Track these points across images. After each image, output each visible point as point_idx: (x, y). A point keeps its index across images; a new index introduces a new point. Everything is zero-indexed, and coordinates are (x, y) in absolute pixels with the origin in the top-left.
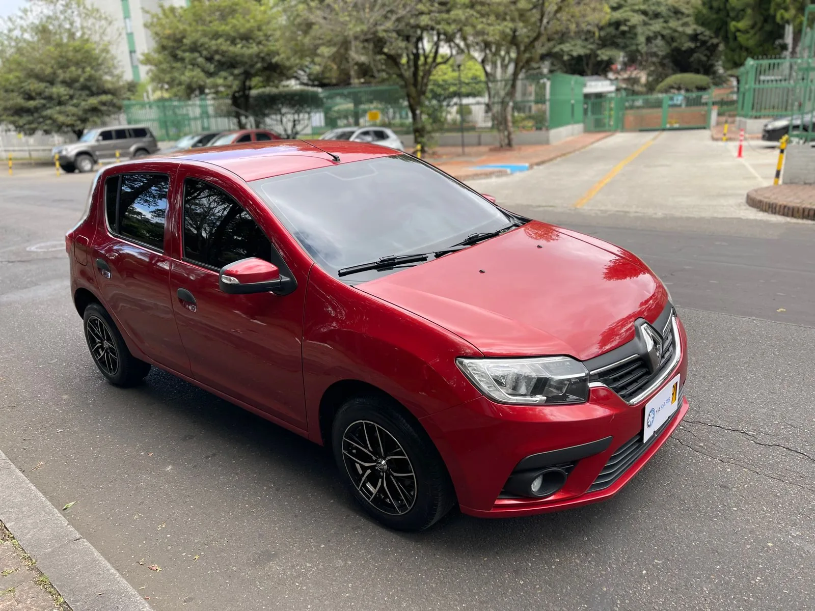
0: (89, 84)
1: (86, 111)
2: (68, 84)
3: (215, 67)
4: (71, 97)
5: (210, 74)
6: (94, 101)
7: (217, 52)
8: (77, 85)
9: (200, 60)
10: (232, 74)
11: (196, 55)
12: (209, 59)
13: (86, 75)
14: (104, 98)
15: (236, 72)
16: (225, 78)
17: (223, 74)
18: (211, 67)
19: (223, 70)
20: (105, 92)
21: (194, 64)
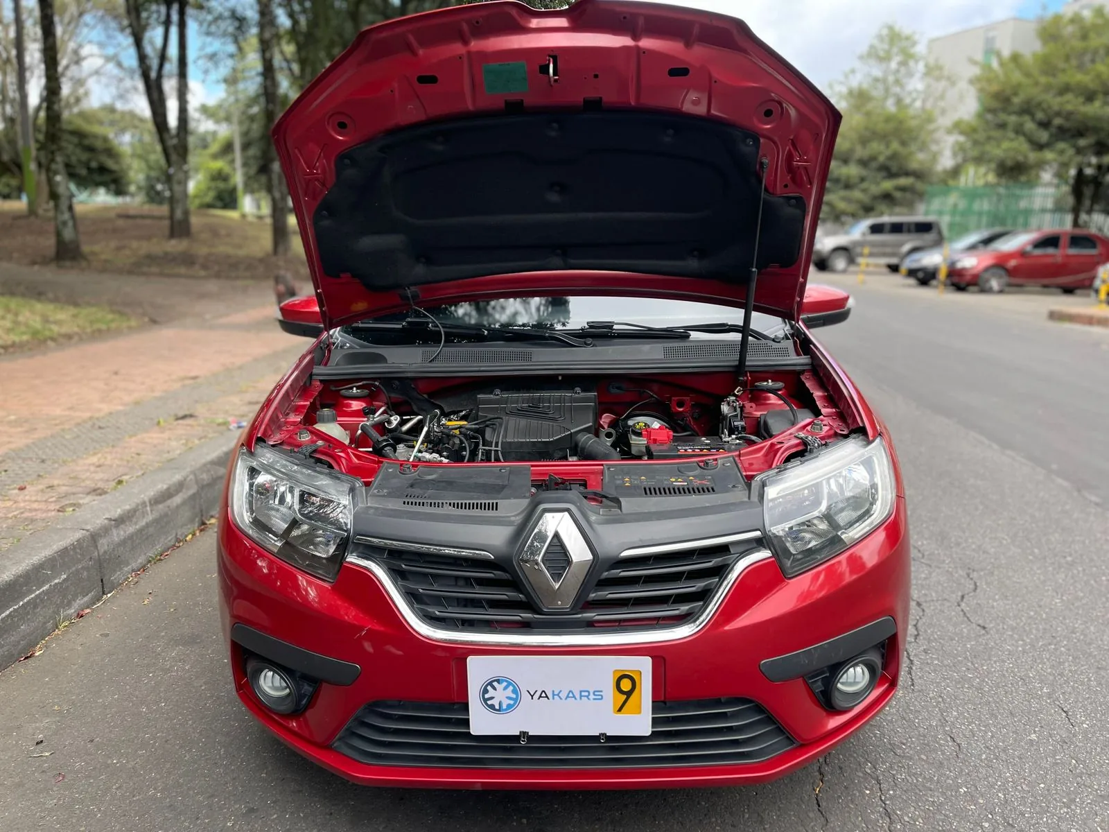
0: (890, 163)
1: (875, 198)
2: (864, 163)
3: (1051, 136)
4: (863, 179)
5: (1040, 147)
6: (888, 185)
7: (1058, 114)
8: (874, 165)
9: (1030, 126)
10: (1074, 146)
11: (1027, 118)
12: (1044, 125)
13: (889, 152)
14: (903, 181)
15: (1082, 142)
16: (1062, 152)
17: (1061, 145)
18: (1044, 136)
19: (1063, 140)
20: (907, 174)
21: (1019, 131)
